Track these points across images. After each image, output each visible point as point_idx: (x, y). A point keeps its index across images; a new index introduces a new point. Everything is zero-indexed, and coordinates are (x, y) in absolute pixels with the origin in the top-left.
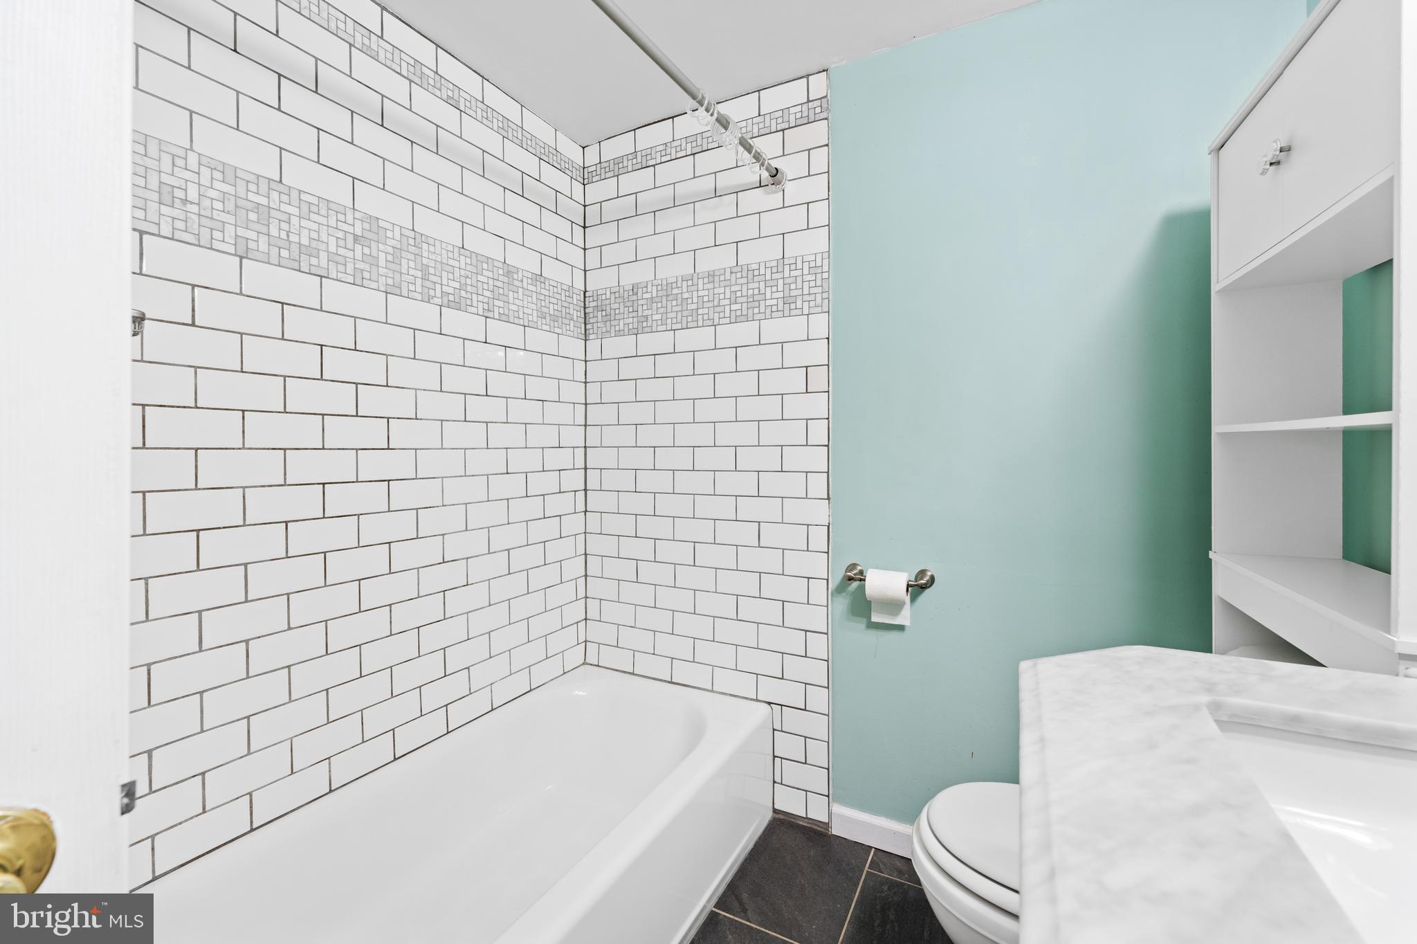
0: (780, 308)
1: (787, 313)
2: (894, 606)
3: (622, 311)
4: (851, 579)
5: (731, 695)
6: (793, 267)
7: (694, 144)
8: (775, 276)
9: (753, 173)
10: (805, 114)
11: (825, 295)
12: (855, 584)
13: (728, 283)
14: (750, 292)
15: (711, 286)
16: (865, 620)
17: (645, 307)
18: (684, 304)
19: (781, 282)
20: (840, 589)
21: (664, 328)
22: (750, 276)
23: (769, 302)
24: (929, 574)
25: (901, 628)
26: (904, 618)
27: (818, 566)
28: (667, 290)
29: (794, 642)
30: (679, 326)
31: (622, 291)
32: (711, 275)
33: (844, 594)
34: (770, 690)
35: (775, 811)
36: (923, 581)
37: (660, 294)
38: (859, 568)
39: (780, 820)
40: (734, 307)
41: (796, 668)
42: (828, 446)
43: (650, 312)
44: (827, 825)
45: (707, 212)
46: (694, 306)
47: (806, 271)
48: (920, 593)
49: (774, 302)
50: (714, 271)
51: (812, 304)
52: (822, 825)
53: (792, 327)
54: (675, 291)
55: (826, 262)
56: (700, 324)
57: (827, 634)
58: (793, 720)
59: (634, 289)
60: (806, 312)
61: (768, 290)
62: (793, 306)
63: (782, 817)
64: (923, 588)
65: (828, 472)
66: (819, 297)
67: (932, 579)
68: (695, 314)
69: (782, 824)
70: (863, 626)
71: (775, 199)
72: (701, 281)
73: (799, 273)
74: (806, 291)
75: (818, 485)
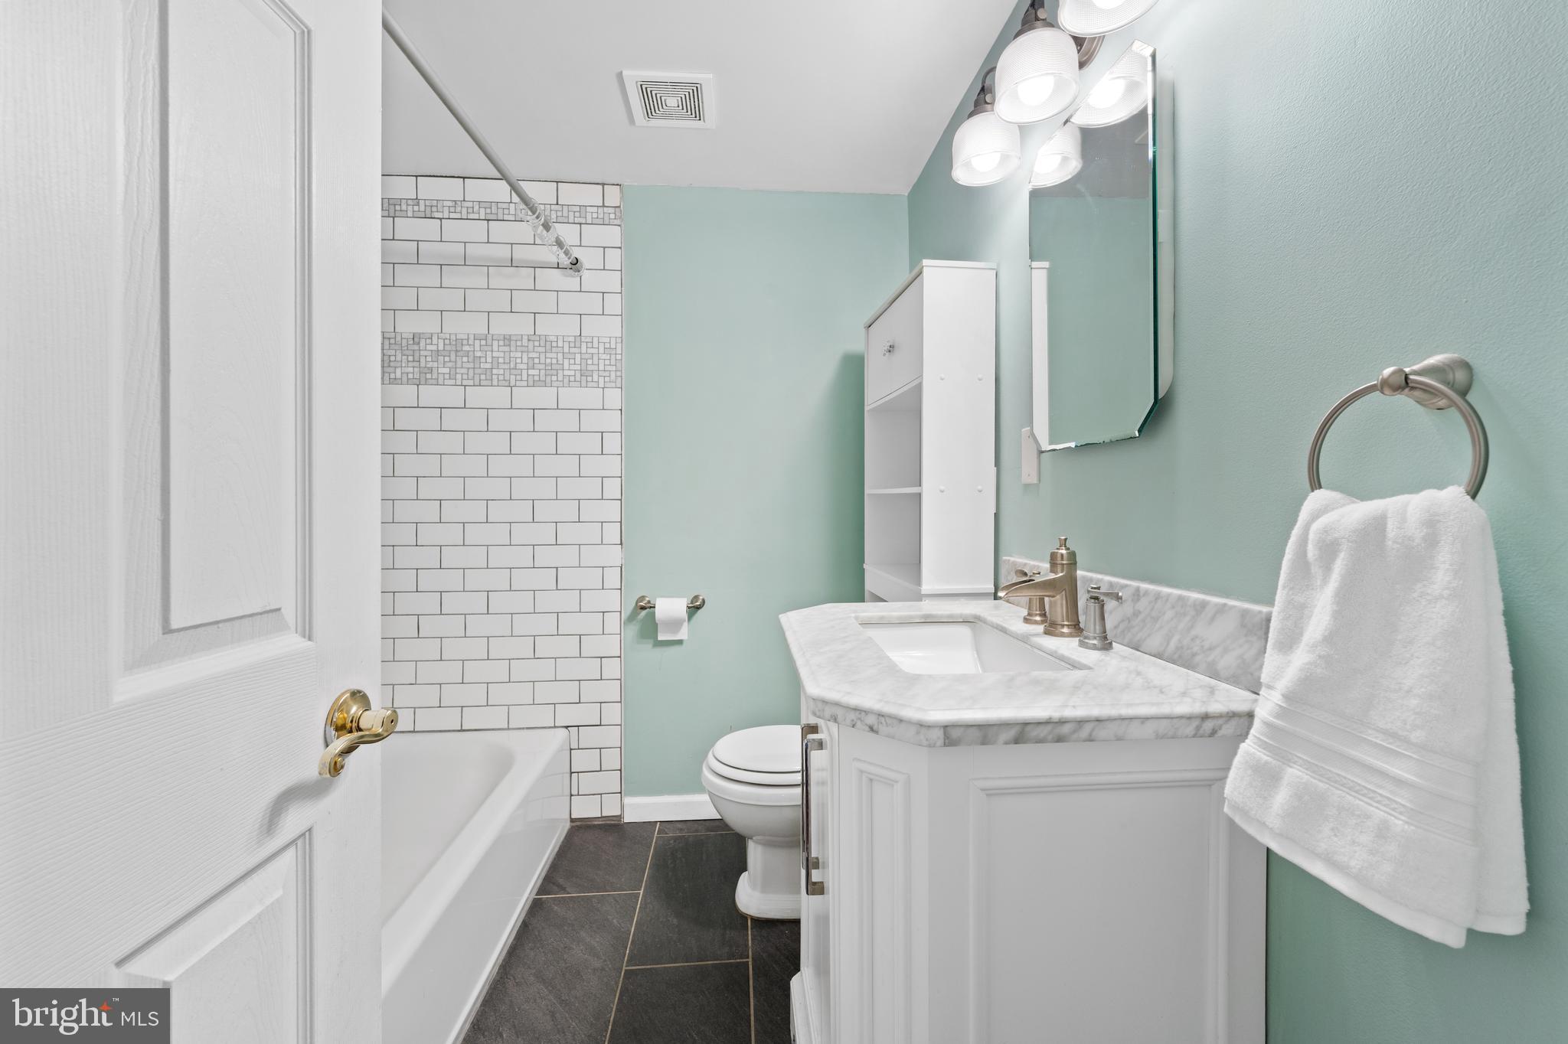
0: (578, 379)
1: (584, 384)
2: (675, 624)
3: (399, 358)
4: (643, 608)
5: (528, 728)
6: (590, 345)
7: (488, 211)
8: (572, 350)
9: (551, 255)
10: (601, 216)
11: (619, 374)
12: (644, 613)
13: (525, 349)
14: (548, 361)
15: (507, 349)
16: (651, 641)
17: (429, 359)
18: (477, 361)
19: (578, 356)
20: (631, 618)
21: (452, 382)
22: (548, 347)
23: (566, 373)
24: (701, 598)
25: (680, 642)
26: (683, 634)
27: (612, 600)
28: (456, 346)
29: (591, 669)
30: (471, 383)
31: (398, 338)
32: (507, 339)
33: (634, 622)
34: (566, 716)
35: (572, 820)
36: (698, 603)
37: (448, 348)
38: (647, 599)
39: (577, 826)
40: (531, 372)
41: (591, 691)
42: (621, 500)
43: (435, 365)
44: (620, 817)
45: (503, 279)
46: (488, 366)
47: (601, 350)
48: (697, 611)
49: (572, 373)
50: (510, 336)
51: (607, 379)
52: (615, 819)
53: (588, 396)
54: (466, 348)
55: (619, 346)
56: (495, 383)
57: (620, 657)
58: (589, 737)
59: (416, 338)
60: (601, 385)
61: (566, 361)
62: (589, 379)
63: (578, 823)
64: (698, 608)
65: (621, 522)
66: (613, 374)
67: (704, 601)
68: (488, 373)
69: (580, 828)
70: (651, 646)
71: (570, 282)
72: (495, 343)
73: (595, 351)
74: (601, 368)
75: (612, 533)
